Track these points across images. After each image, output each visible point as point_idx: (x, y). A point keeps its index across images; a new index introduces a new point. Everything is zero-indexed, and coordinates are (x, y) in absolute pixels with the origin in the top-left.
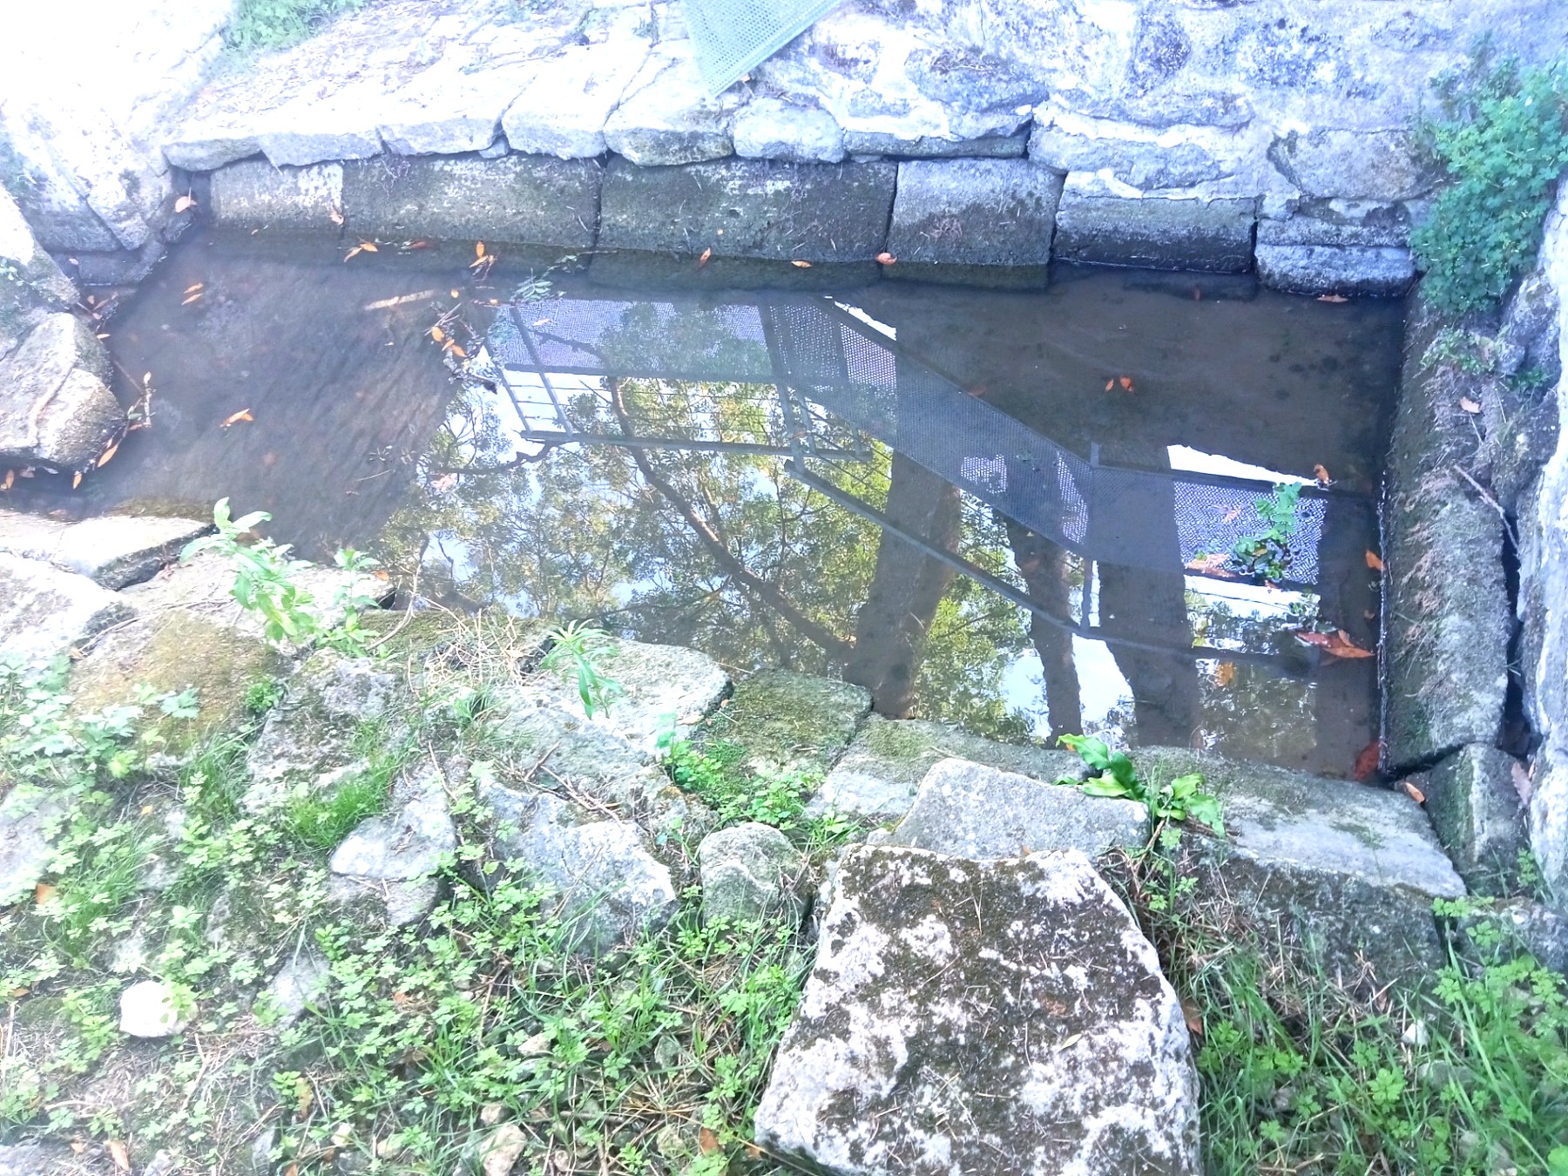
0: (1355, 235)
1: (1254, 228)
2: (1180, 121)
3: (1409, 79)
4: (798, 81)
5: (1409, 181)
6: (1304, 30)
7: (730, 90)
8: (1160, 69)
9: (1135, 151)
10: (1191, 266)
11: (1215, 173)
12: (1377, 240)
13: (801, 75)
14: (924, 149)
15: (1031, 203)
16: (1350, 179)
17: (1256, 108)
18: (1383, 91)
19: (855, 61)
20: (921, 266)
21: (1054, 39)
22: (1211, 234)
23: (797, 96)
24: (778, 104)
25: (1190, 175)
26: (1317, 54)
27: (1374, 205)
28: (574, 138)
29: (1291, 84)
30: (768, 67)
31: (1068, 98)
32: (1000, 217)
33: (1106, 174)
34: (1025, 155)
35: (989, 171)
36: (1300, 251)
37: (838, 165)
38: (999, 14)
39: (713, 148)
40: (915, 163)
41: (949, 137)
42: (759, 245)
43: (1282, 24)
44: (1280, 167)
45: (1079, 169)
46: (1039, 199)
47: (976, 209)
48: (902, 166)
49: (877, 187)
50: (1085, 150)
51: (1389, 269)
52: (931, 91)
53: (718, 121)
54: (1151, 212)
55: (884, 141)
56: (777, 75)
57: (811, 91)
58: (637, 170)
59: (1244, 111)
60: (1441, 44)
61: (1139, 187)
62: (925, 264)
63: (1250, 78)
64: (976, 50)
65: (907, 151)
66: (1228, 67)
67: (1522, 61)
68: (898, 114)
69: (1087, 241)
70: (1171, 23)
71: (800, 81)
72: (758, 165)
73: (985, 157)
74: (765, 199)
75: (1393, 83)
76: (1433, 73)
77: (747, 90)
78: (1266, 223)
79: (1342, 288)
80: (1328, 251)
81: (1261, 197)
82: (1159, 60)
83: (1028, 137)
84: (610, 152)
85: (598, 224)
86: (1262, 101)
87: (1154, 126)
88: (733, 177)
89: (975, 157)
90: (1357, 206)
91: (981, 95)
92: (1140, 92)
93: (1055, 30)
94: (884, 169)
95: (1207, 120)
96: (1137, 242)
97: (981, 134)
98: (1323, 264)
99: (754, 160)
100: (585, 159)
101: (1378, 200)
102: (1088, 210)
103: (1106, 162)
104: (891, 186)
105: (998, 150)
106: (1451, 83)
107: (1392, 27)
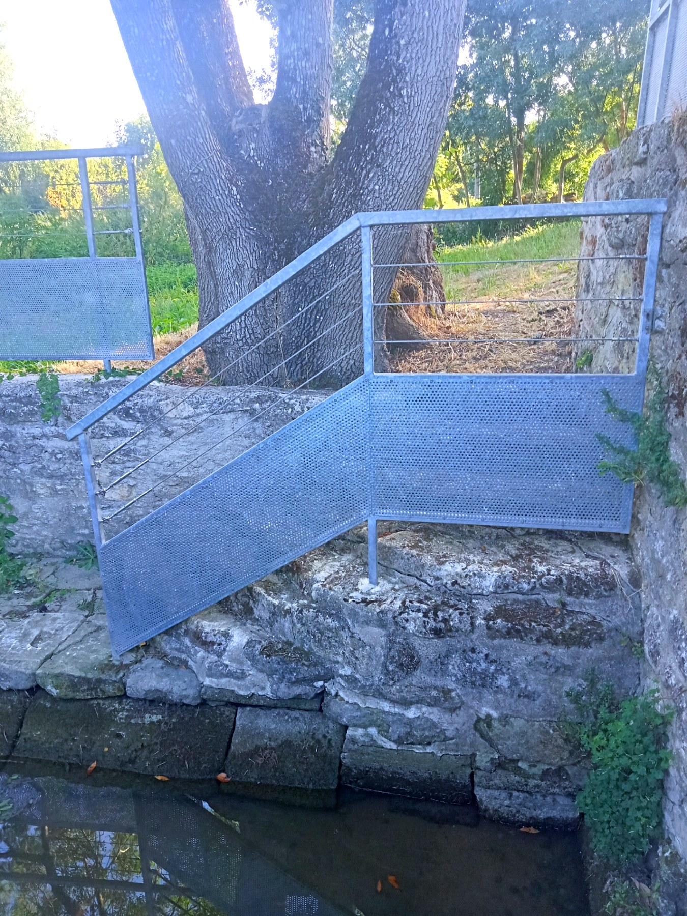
0: (538, 786)
1: (472, 776)
2: (417, 702)
3: (553, 690)
4: (176, 649)
5: (566, 754)
6: (487, 656)
7: (131, 651)
8: (403, 670)
9: (390, 718)
10: (433, 797)
11: (443, 737)
12: (552, 791)
13: (178, 646)
14: (254, 701)
15: (325, 743)
16: (528, 749)
17: (464, 699)
18: (539, 696)
19: (213, 643)
20: (247, 785)
21: (337, 644)
22: (444, 777)
23: (174, 658)
24: (160, 663)
25: (427, 737)
26: (496, 670)
27: (546, 767)
28: (13, 677)
29: (484, 686)
30: (158, 639)
31: (346, 681)
32: (304, 751)
33: (373, 730)
34: (321, 710)
35: (297, 718)
36: (504, 795)
37: (196, 706)
38: (303, 625)
39: (110, 690)
40: (248, 709)
41: (270, 695)
42: (132, 761)
43: (473, 650)
44: (483, 736)
45: (355, 725)
46: (330, 741)
47: (288, 744)
48: (239, 710)
49: (221, 724)
50: (359, 714)
51: (563, 810)
52: (260, 667)
53: (117, 673)
54: (404, 759)
55: (228, 694)
56: (163, 644)
57: (184, 656)
58: (54, 700)
59: (457, 700)
60: (568, 672)
61: (395, 742)
62: (251, 783)
63: (458, 680)
64: (290, 644)
65: (243, 702)
66: (445, 673)
67: (615, 686)
68: (237, 678)
69: (363, 774)
70: (407, 644)
71: (178, 650)
72: (141, 703)
73: (294, 709)
74: (143, 727)
75: (544, 692)
76: (566, 688)
77: (142, 651)
78: (479, 773)
79: (534, 823)
80: (522, 795)
81: (474, 755)
82: (401, 664)
83: (322, 701)
84: (38, 687)
85: (17, 737)
86: (466, 695)
87: (401, 704)
88: (123, 710)
89: (289, 708)
90: (535, 766)
91: (291, 673)
92: (391, 683)
93: (338, 639)
94: (227, 711)
95: (434, 703)
96: (395, 778)
97: (291, 696)
98: (520, 804)
99: (138, 700)
100: (19, 690)
101: (548, 764)
102: (363, 754)
103: (372, 724)
104: (231, 724)
105: (303, 706)
106: (579, 695)
107: (538, 660)
